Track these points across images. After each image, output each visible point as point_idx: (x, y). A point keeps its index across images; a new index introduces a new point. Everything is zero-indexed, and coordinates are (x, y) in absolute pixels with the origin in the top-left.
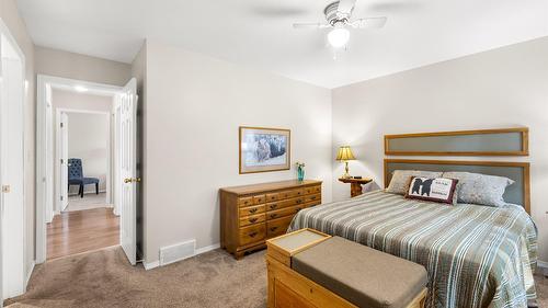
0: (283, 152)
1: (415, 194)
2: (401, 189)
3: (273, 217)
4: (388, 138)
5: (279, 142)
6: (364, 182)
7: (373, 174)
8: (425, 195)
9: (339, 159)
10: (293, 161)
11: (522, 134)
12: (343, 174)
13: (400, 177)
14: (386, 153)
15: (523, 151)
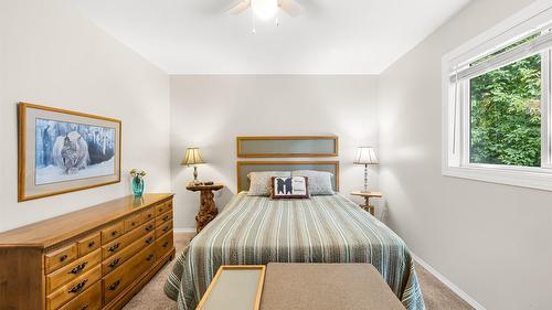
0: (109, 154)
1: (281, 193)
2: (263, 190)
3: (113, 266)
4: (240, 140)
5: (105, 139)
6: (217, 188)
7: (225, 178)
8: (289, 194)
9: (185, 163)
10: (126, 169)
11: (335, 140)
12: (190, 181)
13: (259, 179)
14: (239, 156)
15: (335, 153)
